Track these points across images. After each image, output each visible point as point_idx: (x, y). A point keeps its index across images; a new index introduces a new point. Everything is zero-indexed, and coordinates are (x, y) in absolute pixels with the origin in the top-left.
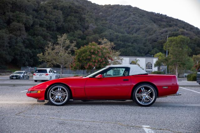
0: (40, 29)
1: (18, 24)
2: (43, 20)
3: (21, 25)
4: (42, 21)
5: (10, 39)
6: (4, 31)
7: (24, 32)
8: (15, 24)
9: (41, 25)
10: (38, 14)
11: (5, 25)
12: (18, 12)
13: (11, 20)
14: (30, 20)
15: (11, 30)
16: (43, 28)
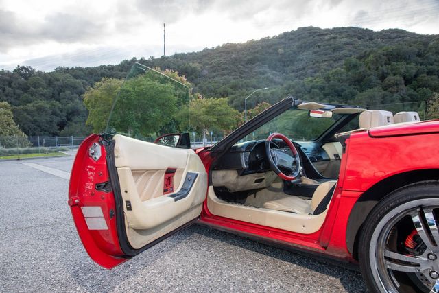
0: (427, 78)
1: (394, 77)
2: (432, 65)
3: (398, 77)
4: (431, 67)
5: (383, 98)
6: (376, 89)
7: (403, 87)
8: (391, 78)
9: (430, 73)
10: (424, 59)
11: (379, 81)
12: (395, 63)
13: (385, 75)
14: (413, 68)
15: (386, 87)
16: (434, 76)
